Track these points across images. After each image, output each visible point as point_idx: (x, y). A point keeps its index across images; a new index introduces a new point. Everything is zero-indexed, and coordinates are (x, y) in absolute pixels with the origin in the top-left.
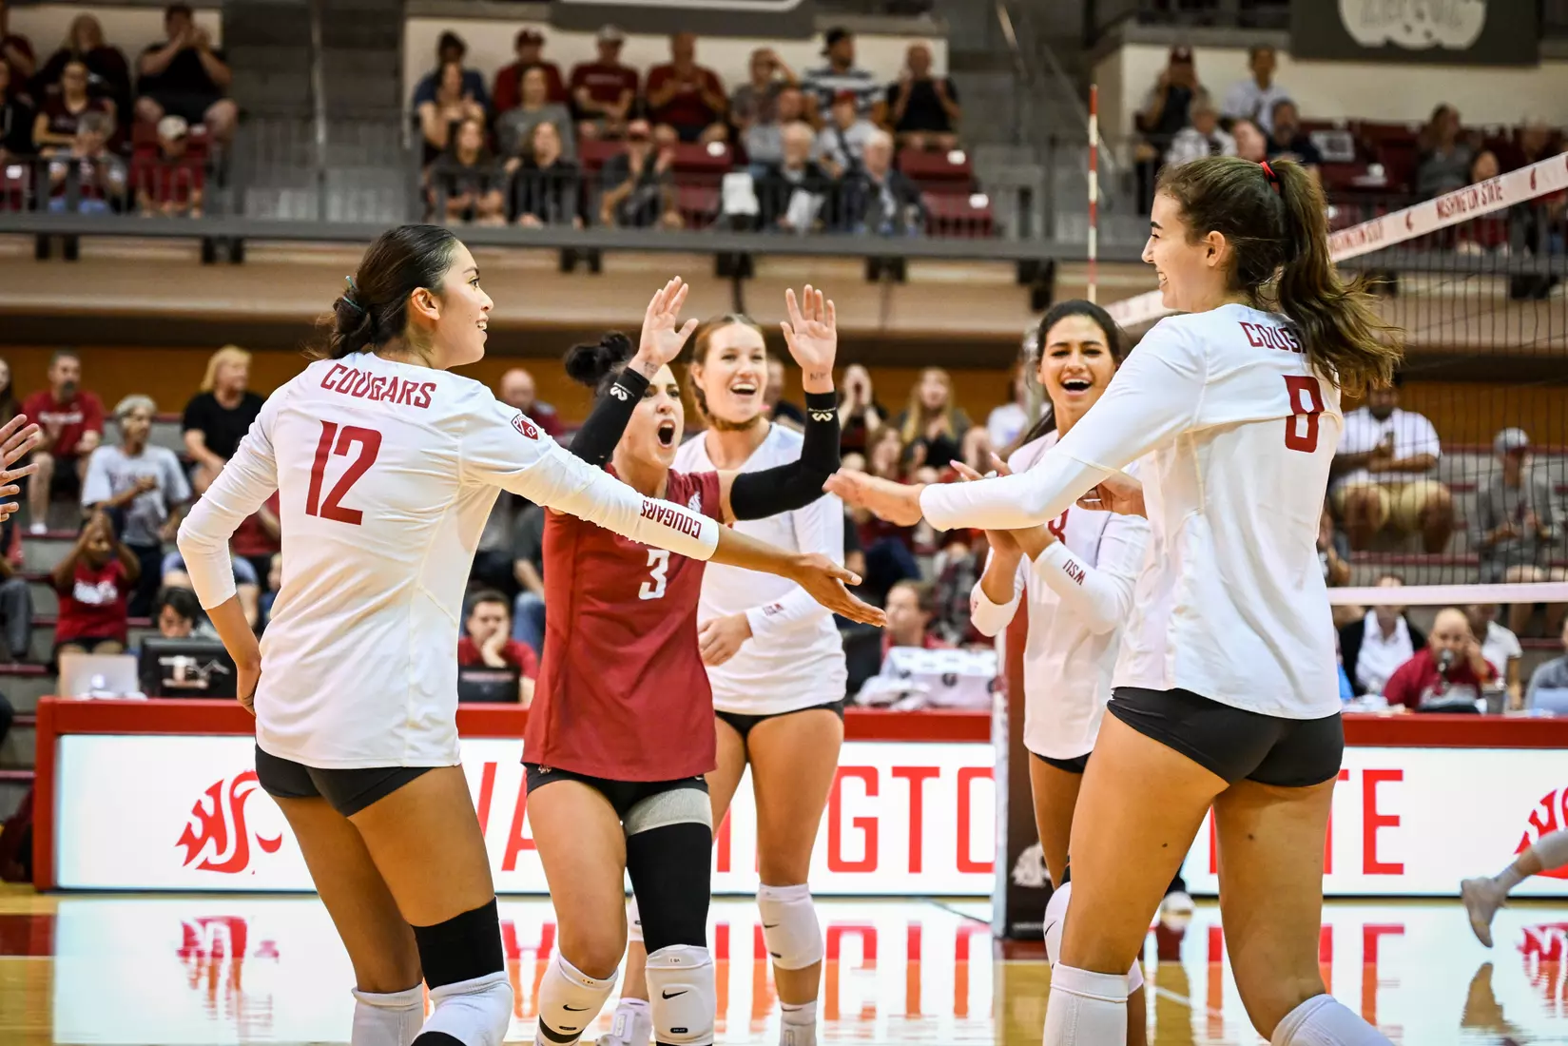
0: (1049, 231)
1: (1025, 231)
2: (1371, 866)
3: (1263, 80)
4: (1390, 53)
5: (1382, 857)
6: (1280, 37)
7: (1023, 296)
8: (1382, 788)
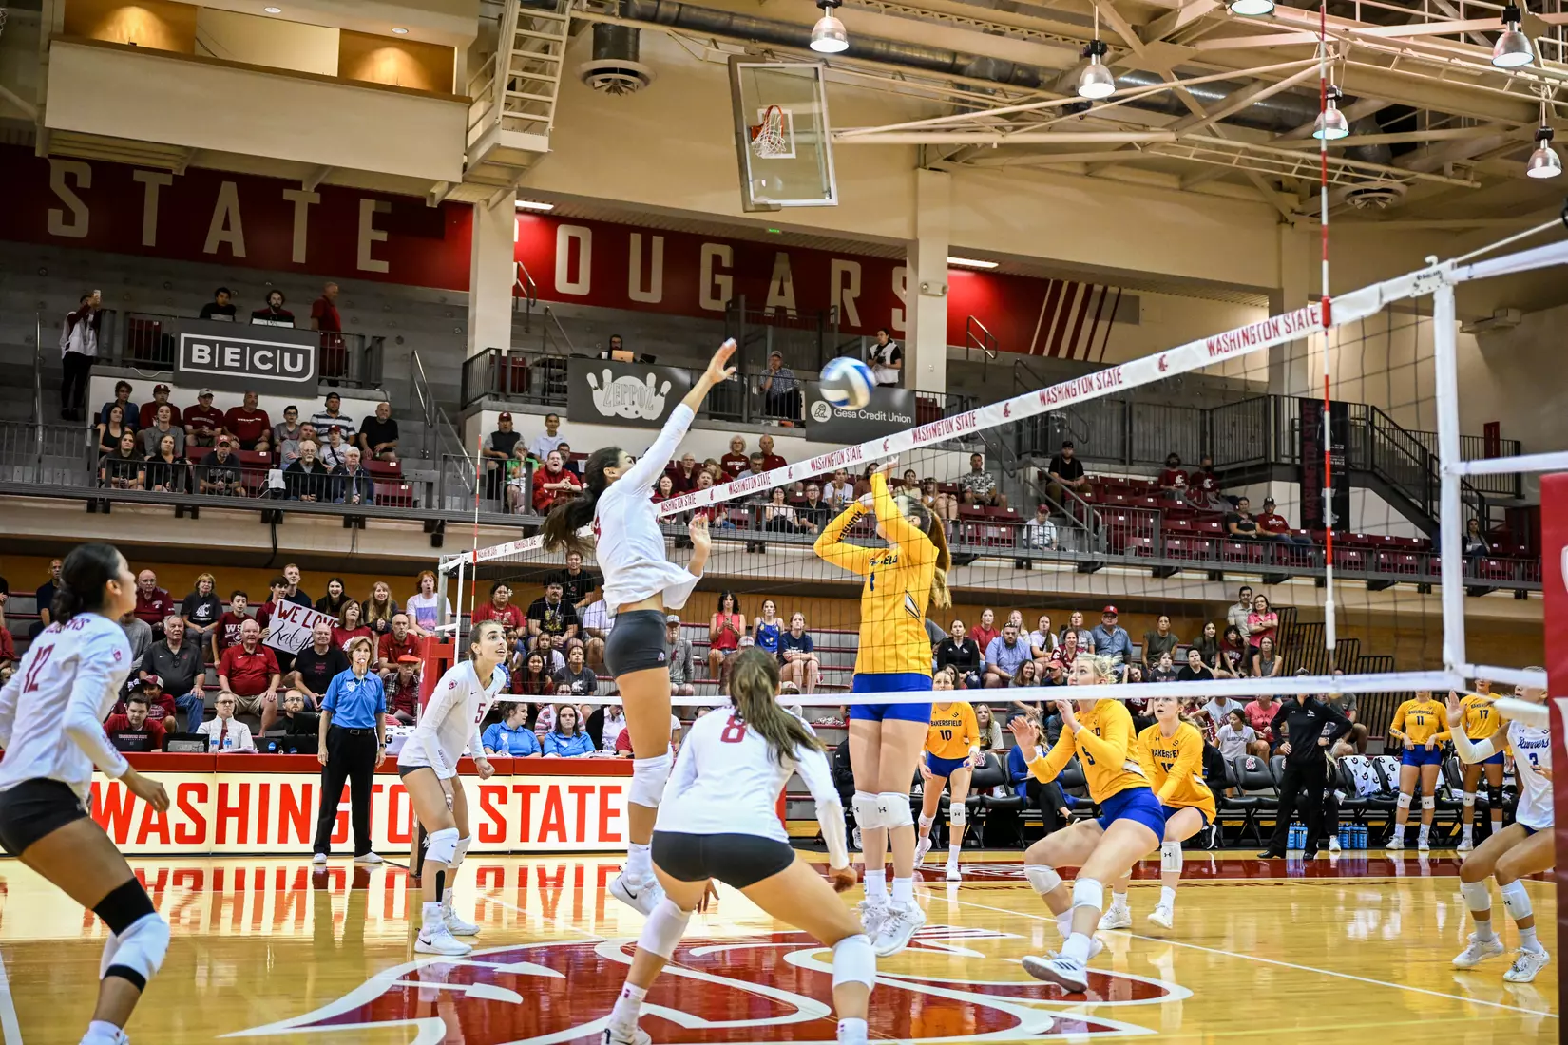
0: (442, 506)
1: (429, 505)
2: (604, 836)
3: (552, 433)
4: (617, 421)
5: (610, 831)
6: (563, 410)
7: (427, 537)
8: (612, 797)
